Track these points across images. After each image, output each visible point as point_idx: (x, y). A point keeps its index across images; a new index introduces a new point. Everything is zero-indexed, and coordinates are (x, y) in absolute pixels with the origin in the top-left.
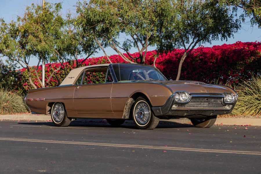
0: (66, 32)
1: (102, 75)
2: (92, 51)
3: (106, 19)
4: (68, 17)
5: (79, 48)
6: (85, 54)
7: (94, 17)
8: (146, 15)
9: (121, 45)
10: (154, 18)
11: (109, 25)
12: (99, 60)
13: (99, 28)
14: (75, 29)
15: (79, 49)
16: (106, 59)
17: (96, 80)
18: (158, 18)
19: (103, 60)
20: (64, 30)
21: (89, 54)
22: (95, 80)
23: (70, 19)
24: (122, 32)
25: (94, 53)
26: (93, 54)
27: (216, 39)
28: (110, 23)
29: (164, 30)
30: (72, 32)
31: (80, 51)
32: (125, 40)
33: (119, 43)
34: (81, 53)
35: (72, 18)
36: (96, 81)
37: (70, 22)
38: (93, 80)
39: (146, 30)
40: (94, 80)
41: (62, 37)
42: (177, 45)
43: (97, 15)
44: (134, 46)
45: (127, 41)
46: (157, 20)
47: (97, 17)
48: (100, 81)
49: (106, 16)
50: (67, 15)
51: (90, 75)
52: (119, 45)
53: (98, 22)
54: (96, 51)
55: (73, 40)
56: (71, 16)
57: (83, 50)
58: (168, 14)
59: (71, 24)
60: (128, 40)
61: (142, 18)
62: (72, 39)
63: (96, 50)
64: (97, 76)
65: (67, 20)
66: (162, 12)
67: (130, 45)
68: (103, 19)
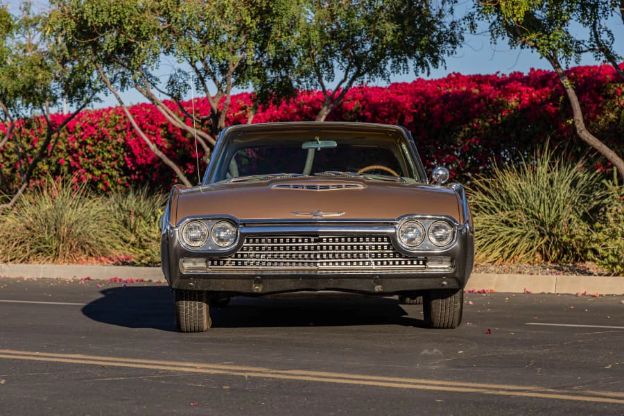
0: (21, 48)
1: (109, 152)
2: (87, 96)
3: (127, 22)
4: (25, 9)
5: (54, 89)
6: (69, 104)
7: (96, 16)
8: (227, 11)
9: (162, 86)
10: (249, 19)
11: (134, 36)
12: (101, 116)
13: (108, 40)
14: (41, 42)
15: (54, 92)
16: (120, 115)
17: (93, 165)
18: (258, 20)
19: (113, 116)
20: (14, 43)
21: (79, 104)
22: (91, 166)
23: (31, 17)
24: (167, 53)
25: (93, 102)
26: (90, 104)
27: (401, 71)
28: (137, 32)
29: (271, 48)
30: (36, 48)
31: (56, 97)
32: (173, 72)
33: (157, 79)
34: (59, 101)
35: (36, 14)
36: (94, 168)
37: (28, 24)
38: (86, 165)
39: (228, 50)
40: (88, 165)
41: (9, 62)
42: (305, 84)
43: (102, 11)
44: (197, 89)
45: (178, 74)
46: (255, 23)
47: (104, 17)
48: (105, 167)
49: (127, 14)
50: (23, 6)
51: (80, 150)
52: (159, 86)
53: (106, 27)
54: (98, 99)
55: (39, 70)
56: (32, 7)
57: (63, 95)
58: (284, 9)
59: (33, 29)
60: (179, 71)
61: (219, 20)
62: (35, 68)
63: (97, 95)
64: (97, 155)
65: (21, 18)
66: (268, 4)
67: (186, 85)
68: (120, 22)
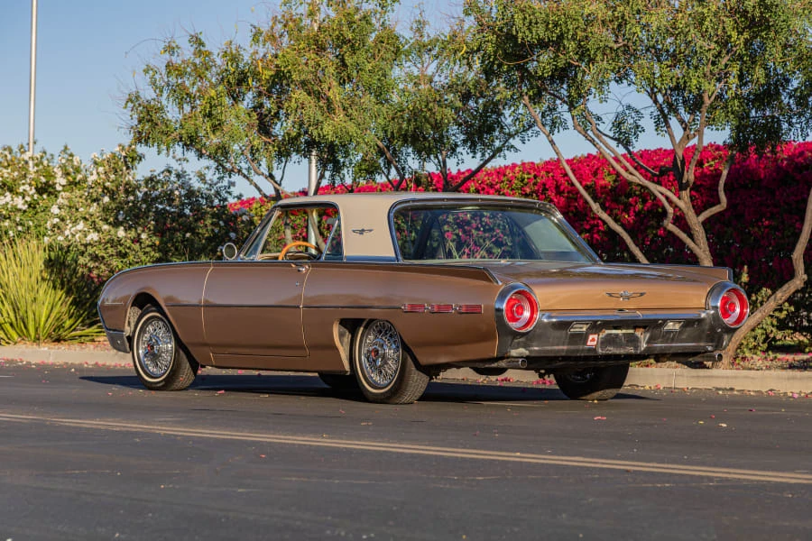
0: (411, 80)
2: (498, 143)
3: (570, 37)
4: (418, 30)
5: (454, 135)
6: (471, 155)
7: (530, 30)
8: (706, 23)
9: (606, 127)
10: (735, 34)
11: (577, 57)
12: (505, 175)
13: (542, 62)
14: (439, 72)
15: (454, 138)
16: (529, 173)
18: (747, 35)
19: (519, 175)
20: (403, 74)
21: (483, 155)
23: (425, 39)
24: (619, 80)
25: (506, 152)
26: (502, 154)
28: (583, 54)
30: (430, 80)
31: (456, 145)
32: (621, 109)
33: (599, 119)
34: (459, 150)
35: (432, 36)
37: (422, 48)
39: (705, 75)
42: (799, 125)
43: (536, 23)
44: (656, 130)
45: (627, 112)
46: (742, 40)
47: (540, 31)
49: (570, 27)
50: (415, 26)
51: (473, 221)
53: (543, 44)
54: (512, 146)
56: (427, 26)
57: (465, 142)
59: (427, 56)
60: (629, 107)
61: (695, 34)
62: (431, 105)
63: (511, 141)
65: (411, 41)
67: (638, 127)
68: (561, 37)
